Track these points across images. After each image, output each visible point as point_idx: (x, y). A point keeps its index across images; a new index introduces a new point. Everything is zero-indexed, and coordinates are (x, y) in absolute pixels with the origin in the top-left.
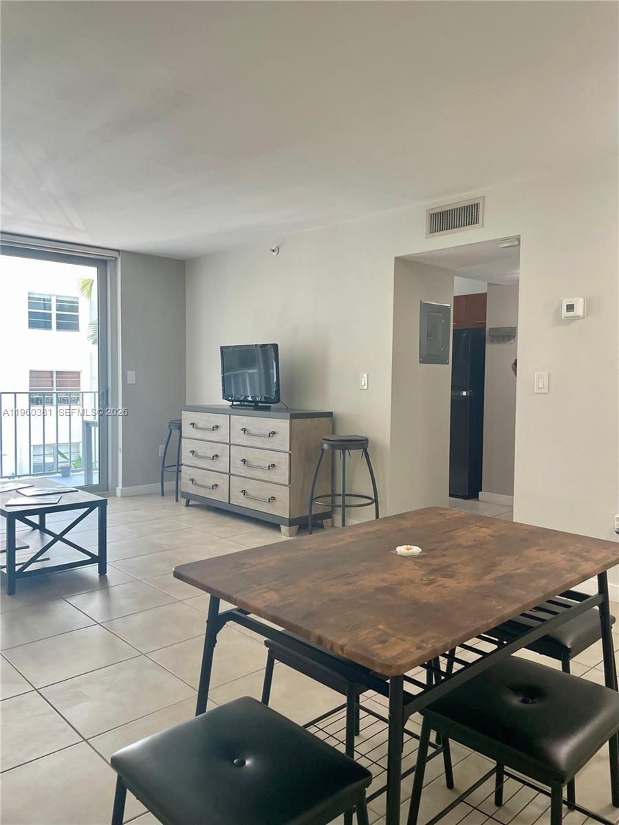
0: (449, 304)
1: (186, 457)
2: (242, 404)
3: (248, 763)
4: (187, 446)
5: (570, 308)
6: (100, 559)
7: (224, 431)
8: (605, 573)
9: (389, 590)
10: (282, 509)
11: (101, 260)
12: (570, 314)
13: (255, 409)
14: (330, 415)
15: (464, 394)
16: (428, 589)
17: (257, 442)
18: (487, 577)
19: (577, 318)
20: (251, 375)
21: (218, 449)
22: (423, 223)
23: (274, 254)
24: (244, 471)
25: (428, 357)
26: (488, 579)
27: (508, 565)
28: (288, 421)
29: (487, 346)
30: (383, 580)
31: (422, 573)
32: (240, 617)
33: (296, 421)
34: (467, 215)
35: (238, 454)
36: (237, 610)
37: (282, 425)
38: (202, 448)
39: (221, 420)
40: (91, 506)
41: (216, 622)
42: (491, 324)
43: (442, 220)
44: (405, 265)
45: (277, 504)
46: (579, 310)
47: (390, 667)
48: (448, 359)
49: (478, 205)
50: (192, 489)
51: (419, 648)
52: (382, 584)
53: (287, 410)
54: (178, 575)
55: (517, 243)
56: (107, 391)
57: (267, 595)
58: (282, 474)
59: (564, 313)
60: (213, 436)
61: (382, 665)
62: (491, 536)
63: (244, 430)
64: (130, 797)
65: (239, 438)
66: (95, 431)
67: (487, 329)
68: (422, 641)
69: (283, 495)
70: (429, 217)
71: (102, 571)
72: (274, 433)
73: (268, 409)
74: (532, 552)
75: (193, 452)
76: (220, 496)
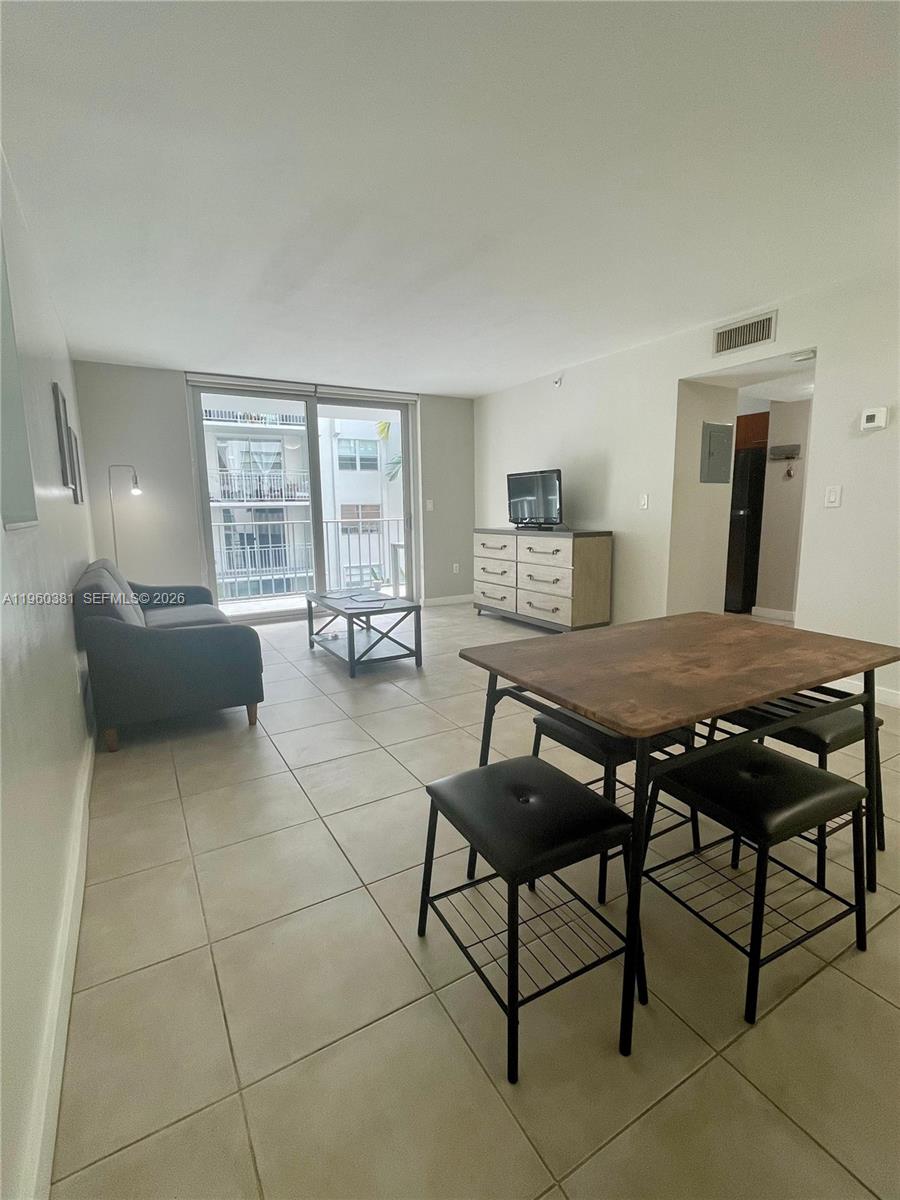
0: (732, 423)
1: (478, 574)
2: (526, 525)
3: (532, 800)
4: (478, 564)
5: (871, 419)
6: (416, 653)
7: (511, 550)
8: (873, 671)
9: (645, 675)
10: (564, 618)
11: (402, 404)
12: (871, 425)
13: (540, 530)
14: (610, 534)
15: (742, 513)
16: (681, 675)
17: (543, 559)
18: (743, 669)
19: (879, 428)
20: (530, 502)
21: (506, 566)
22: (710, 342)
23: (557, 385)
24: (531, 585)
25: (709, 475)
26: (743, 671)
27: (766, 661)
28: (571, 540)
29: (768, 465)
30: (640, 667)
31: (677, 663)
32: (516, 693)
33: (577, 540)
34: (758, 331)
35: (523, 570)
36: (514, 688)
37: (566, 543)
38: (491, 566)
39: (509, 540)
40: (409, 610)
41: (494, 696)
42: (773, 441)
43: (730, 339)
44: (689, 387)
45: (560, 613)
46: (880, 421)
47: (635, 730)
48: (729, 478)
49: (770, 319)
50: (484, 602)
51: (664, 718)
52: (639, 670)
53: (568, 530)
54: (462, 656)
55: (812, 355)
56: (411, 518)
57: (536, 673)
58: (566, 588)
59: (864, 424)
60: (501, 554)
61: (627, 728)
62: (755, 636)
63: (530, 549)
64: (440, 816)
65: (524, 555)
66: (402, 552)
67: (769, 447)
68: (669, 713)
69: (566, 607)
70: (716, 336)
71: (419, 663)
72: (558, 551)
73: (551, 529)
74: (795, 651)
75: (483, 569)
76: (508, 607)
